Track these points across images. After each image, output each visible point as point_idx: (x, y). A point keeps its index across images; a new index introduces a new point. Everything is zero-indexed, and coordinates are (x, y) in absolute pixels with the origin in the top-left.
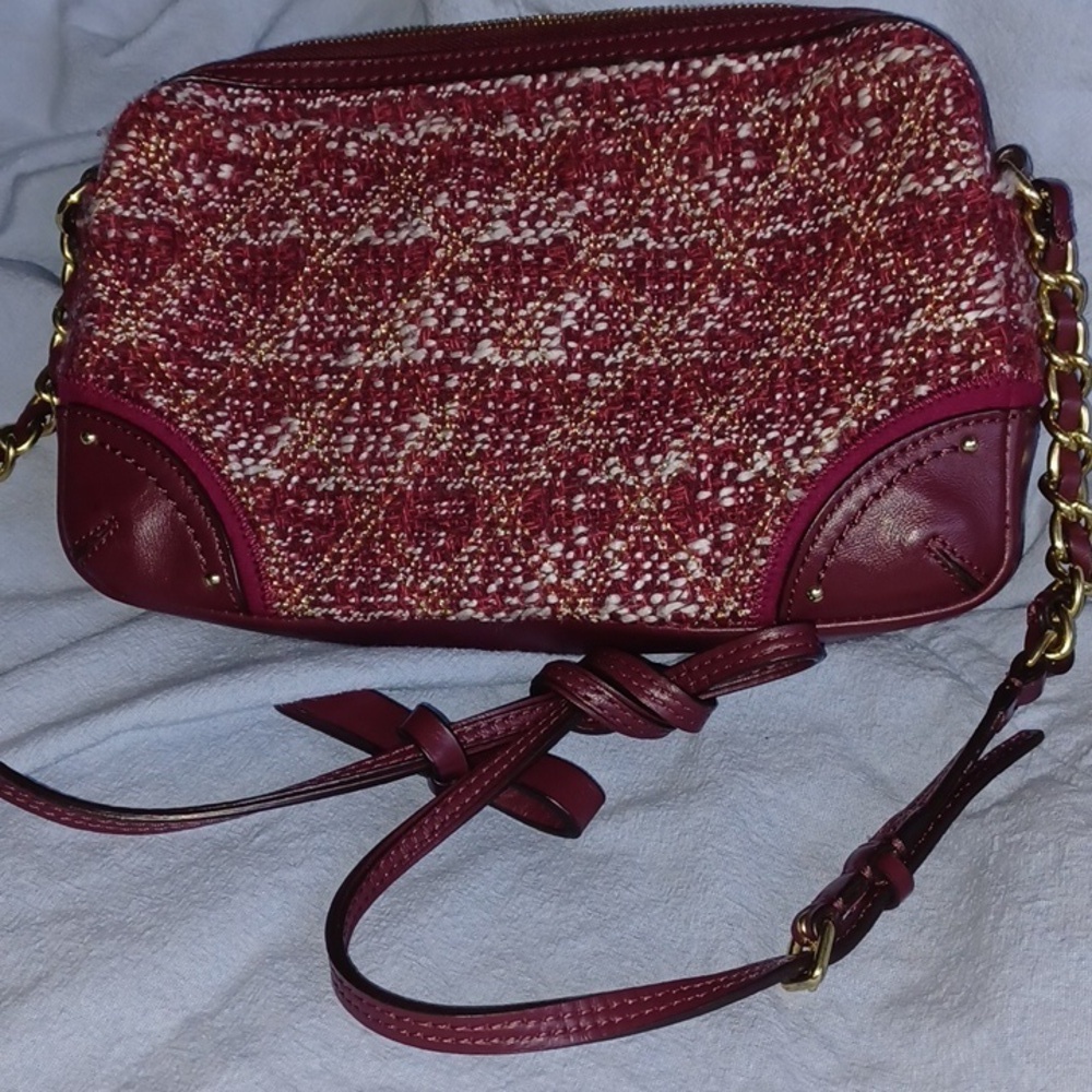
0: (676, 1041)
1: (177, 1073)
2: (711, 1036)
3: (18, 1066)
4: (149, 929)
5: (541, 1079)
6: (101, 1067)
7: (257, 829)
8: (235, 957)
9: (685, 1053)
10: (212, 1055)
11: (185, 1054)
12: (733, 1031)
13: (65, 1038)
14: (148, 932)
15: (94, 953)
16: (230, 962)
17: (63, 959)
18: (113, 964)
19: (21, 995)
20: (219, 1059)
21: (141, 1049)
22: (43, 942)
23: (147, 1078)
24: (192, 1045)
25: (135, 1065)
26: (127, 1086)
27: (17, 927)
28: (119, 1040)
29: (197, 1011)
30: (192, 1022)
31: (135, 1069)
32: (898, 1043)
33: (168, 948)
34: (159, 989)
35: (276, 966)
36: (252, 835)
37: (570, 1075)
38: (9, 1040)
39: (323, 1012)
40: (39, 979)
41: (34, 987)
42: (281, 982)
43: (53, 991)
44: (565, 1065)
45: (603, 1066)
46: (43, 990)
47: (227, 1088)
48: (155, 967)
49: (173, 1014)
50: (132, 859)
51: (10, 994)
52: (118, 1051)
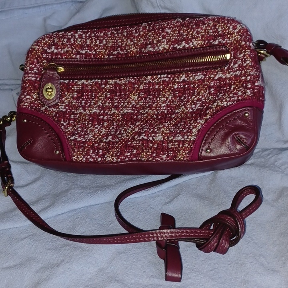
0: (222, 270)
1: (99, 284)
2: (231, 269)
3: (60, 282)
4: (87, 247)
5: (190, 280)
6: (80, 282)
7: (110, 223)
8: (109, 253)
9: (225, 273)
10: (107, 280)
11: (100, 279)
12: (237, 268)
13: (70, 275)
14: (87, 249)
15: (74, 254)
16: (108, 254)
17: (67, 256)
18: (80, 256)
19: (58, 265)
20: (109, 281)
21: (89, 277)
22: (62, 252)
23: (92, 284)
24: (102, 276)
25: (88, 281)
26: (87, 286)
27: (55, 249)
28: (83, 275)
29: (101, 267)
30: (101, 270)
31: (88, 282)
32: (280, 267)
33: (92, 252)
34: (92, 262)
35: (120, 256)
36: (109, 224)
37: (197, 279)
38: (57, 276)
39: (133, 268)
40: (62, 261)
41: (61, 263)
42: (122, 260)
43: (66, 264)
44: (195, 277)
45: (205, 277)
46: (63, 264)
47: (112, 287)
48: (90, 257)
49: (96, 268)
50: (80, 230)
51: (55, 265)
52: (83, 277)
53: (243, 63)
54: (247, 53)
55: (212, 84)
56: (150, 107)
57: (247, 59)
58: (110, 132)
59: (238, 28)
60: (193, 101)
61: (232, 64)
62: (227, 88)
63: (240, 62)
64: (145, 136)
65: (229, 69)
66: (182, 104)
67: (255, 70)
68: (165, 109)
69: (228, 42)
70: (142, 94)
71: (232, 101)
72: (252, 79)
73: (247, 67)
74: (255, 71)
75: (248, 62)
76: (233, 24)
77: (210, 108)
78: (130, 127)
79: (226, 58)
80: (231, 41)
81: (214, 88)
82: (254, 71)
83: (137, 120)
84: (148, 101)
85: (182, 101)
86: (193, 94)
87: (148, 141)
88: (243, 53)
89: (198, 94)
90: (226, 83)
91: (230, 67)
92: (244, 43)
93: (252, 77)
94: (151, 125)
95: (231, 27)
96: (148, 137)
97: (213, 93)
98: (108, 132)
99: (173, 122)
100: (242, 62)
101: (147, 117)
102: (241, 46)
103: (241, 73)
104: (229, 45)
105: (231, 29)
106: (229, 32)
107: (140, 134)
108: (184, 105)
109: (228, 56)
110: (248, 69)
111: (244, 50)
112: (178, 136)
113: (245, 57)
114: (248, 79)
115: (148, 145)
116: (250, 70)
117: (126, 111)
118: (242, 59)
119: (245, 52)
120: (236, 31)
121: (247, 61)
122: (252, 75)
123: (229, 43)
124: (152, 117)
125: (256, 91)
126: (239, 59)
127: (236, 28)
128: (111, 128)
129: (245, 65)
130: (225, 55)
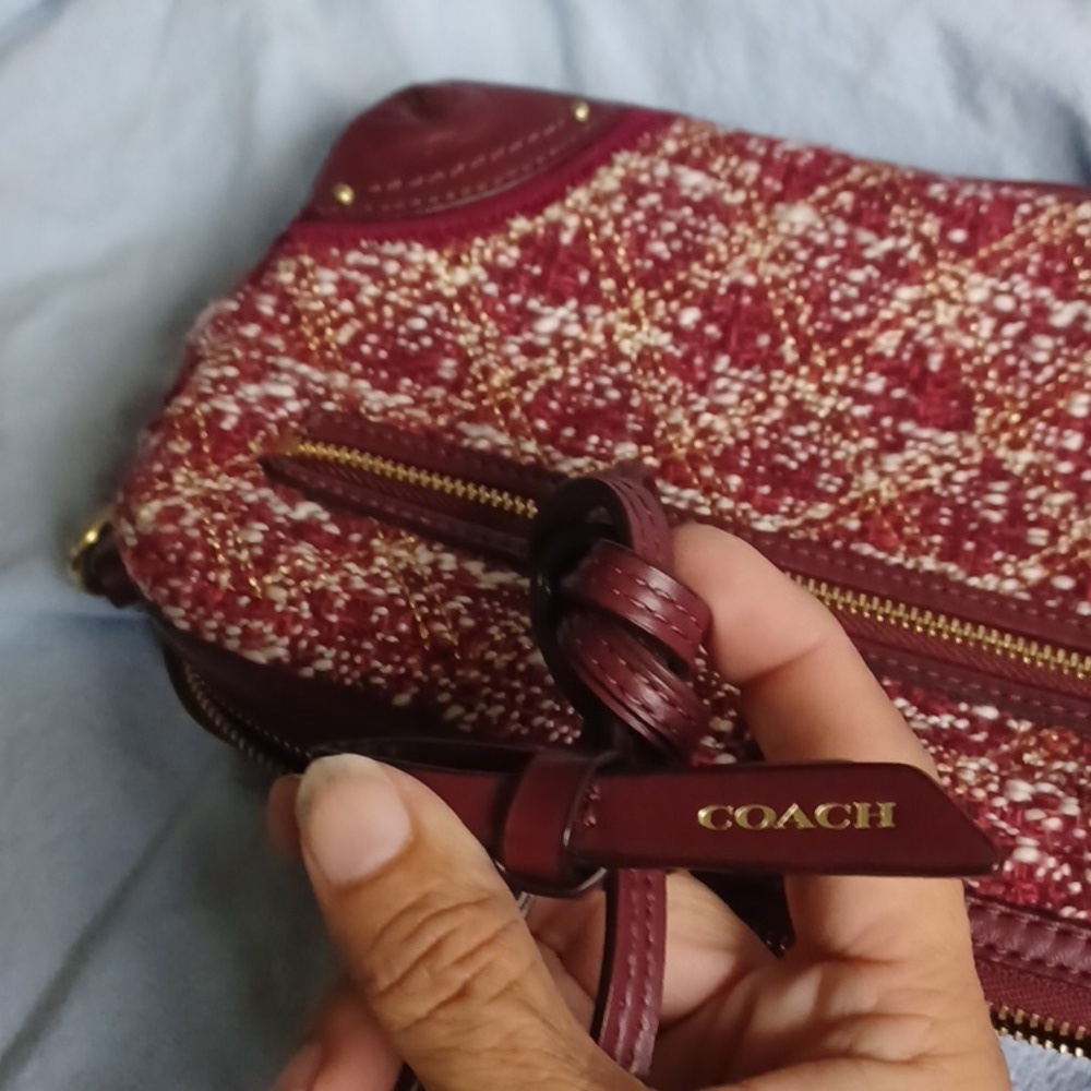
56: (798, 412)
58: (1055, 354)
60: (563, 360)
62: (375, 348)
64: (865, 246)
66: (625, 367)
68: (723, 375)
70: (828, 482)
77: (494, 271)
78: (938, 332)
83: (894, 371)
84: (804, 449)
85: (619, 383)
86: (549, 389)
87: (855, 218)
89: (521, 380)
94: (821, 302)
96: (849, 237)
97: (448, 355)
98: (1072, 359)
99: (699, 275)
101: (832, 364)
107: (892, 267)
108: (616, 356)
112: (695, 189)
115: (857, 203)
117: (949, 437)
124: (805, 355)
128: (1049, 372)
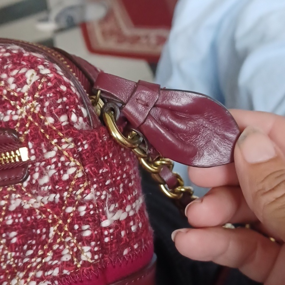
53: (62, 172)
54: (64, 146)
55: (10, 222)
57: (67, 164)
59: (28, 81)
61: (36, 176)
63: (52, 171)
65: (31, 186)
67: (95, 186)
69: (15, 118)
71: (48, 280)
72: (92, 212)
73: (73, 183)
74: (97, 190)
75: (71, 171)
76: (15, 72)
79: (20, 157)
80: (21, 115)
81: (15, 230)
82: (92, 190)
88: (56, 148)
90: (36, 218)
91: (34, 182)
92: (50, 120)
93: (91, 206)
95: (11, 80)
100: (59, 171)
102: (47, 129)
103: (61, 198)
104: (18, 125)
105: (13, 86)
106: (9, 92)
109: (23, 153)
110: (77, 187)
111: (55, 141)
113: (63, 159)
114: (83, 214)
116: (82, 190)
118: (56, 163)
119: (59, 143)
120: (25, 89)
121: (69, 167)
122: (90, 202)
123: (17, 121)
125: (107, 240)
126: (48, 162)
127: (22, 81)
129: (65, 177)
130: (17, 152)
